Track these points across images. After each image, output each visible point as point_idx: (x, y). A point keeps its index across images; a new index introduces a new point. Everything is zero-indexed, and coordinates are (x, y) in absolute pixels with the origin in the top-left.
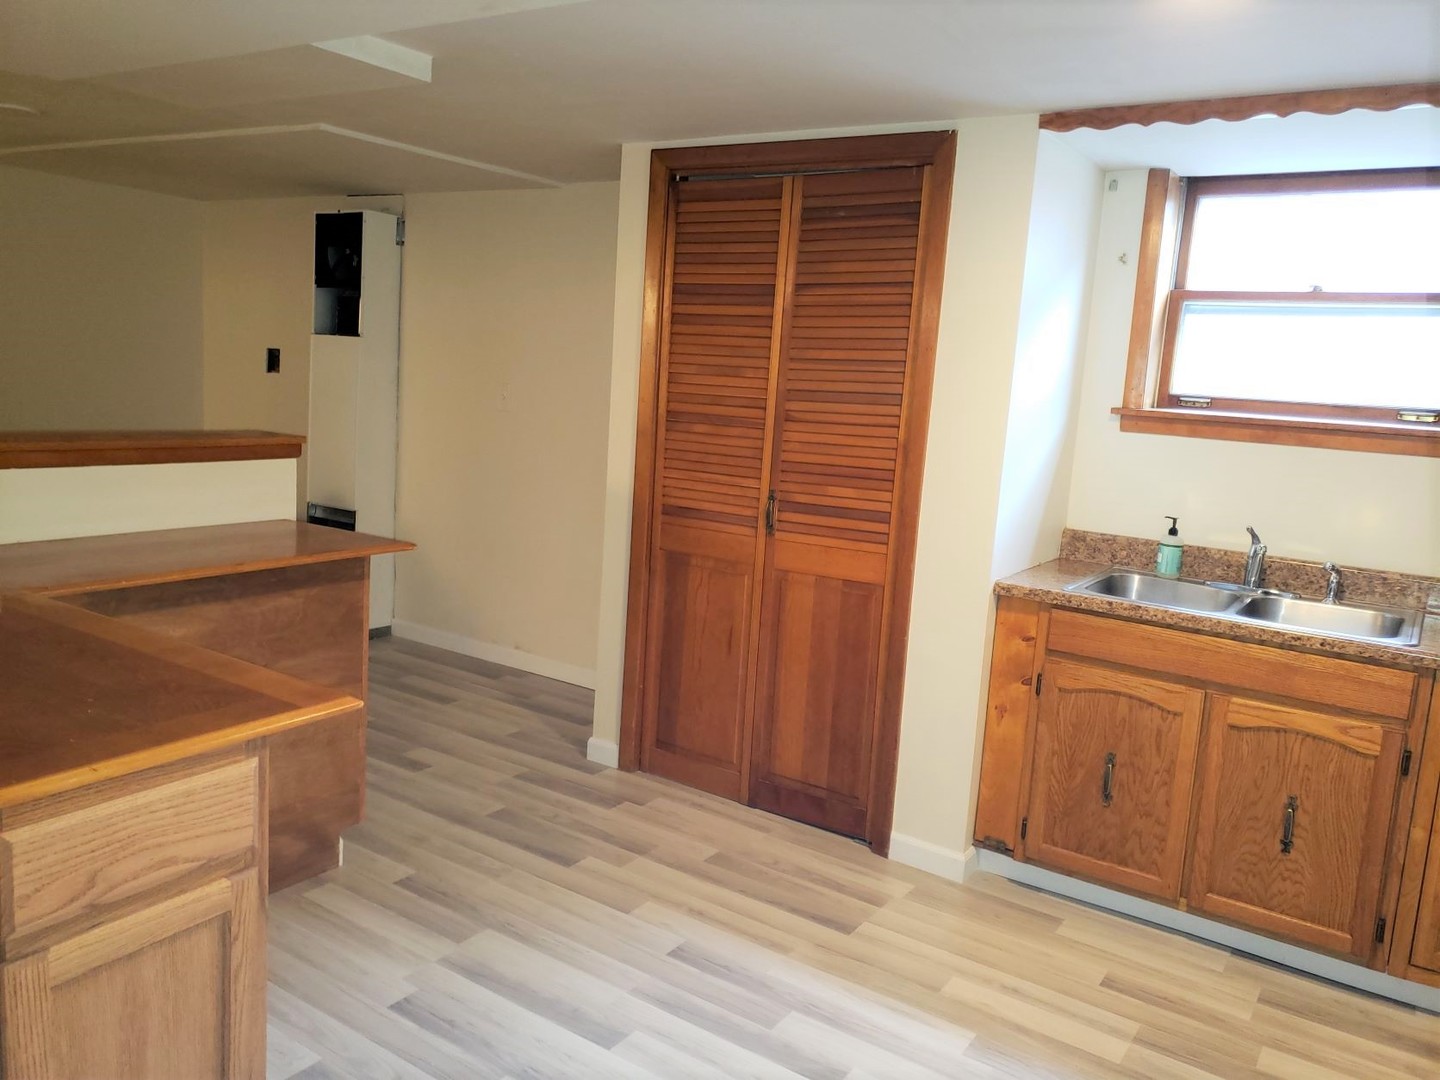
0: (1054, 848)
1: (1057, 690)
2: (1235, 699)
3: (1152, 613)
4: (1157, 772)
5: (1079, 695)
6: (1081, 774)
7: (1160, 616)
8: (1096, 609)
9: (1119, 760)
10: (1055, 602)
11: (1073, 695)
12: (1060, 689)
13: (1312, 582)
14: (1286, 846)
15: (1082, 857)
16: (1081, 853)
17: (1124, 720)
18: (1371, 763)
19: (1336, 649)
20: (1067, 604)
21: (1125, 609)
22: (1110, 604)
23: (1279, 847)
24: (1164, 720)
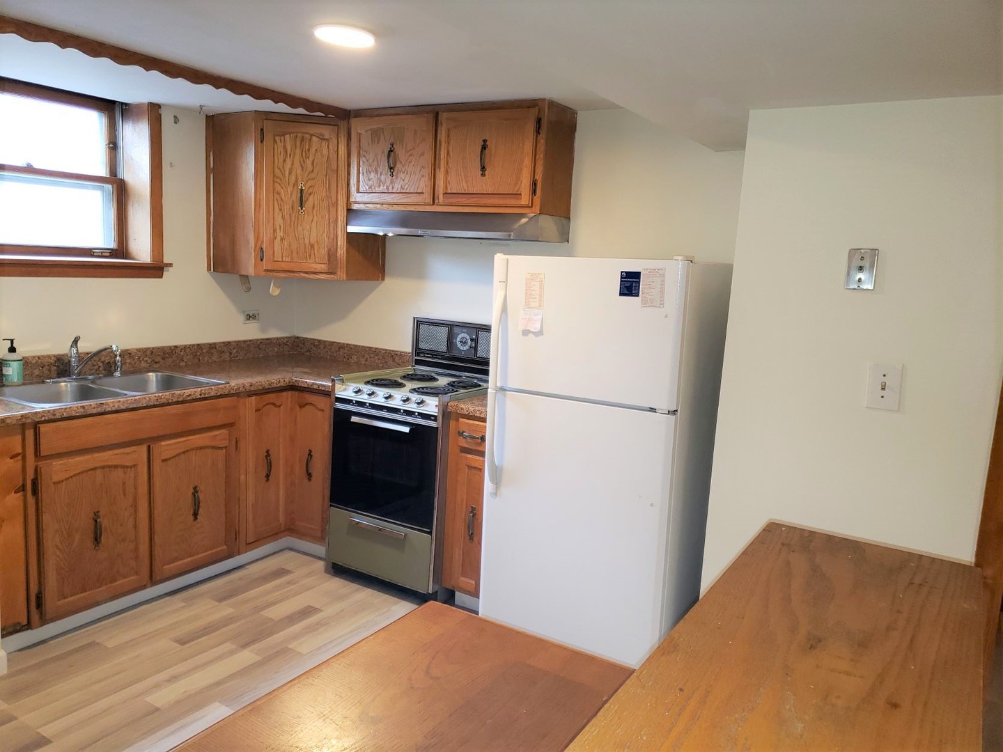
0: (66, 600)
1: (52, 484)
2: (163, 443)
3: (111, 405)
4: (126, 509)
5: (68, 481)
6: (77, 537)
7: (116, 406)
8: (74, 414)
9: (101, 514)
10: (43, 419)
11: (64, 482)
12: (54, 483)
13: (94, 365)
14: (195, 515)
15: (87, 593)
16: (85, 592)
17: (101, 484)
18: (224, 451)
19: (206, 396)
20: (53, 417)
21: (94, 408)
22: (83, 407)
23: (192, 518)
24: (125, 473)
